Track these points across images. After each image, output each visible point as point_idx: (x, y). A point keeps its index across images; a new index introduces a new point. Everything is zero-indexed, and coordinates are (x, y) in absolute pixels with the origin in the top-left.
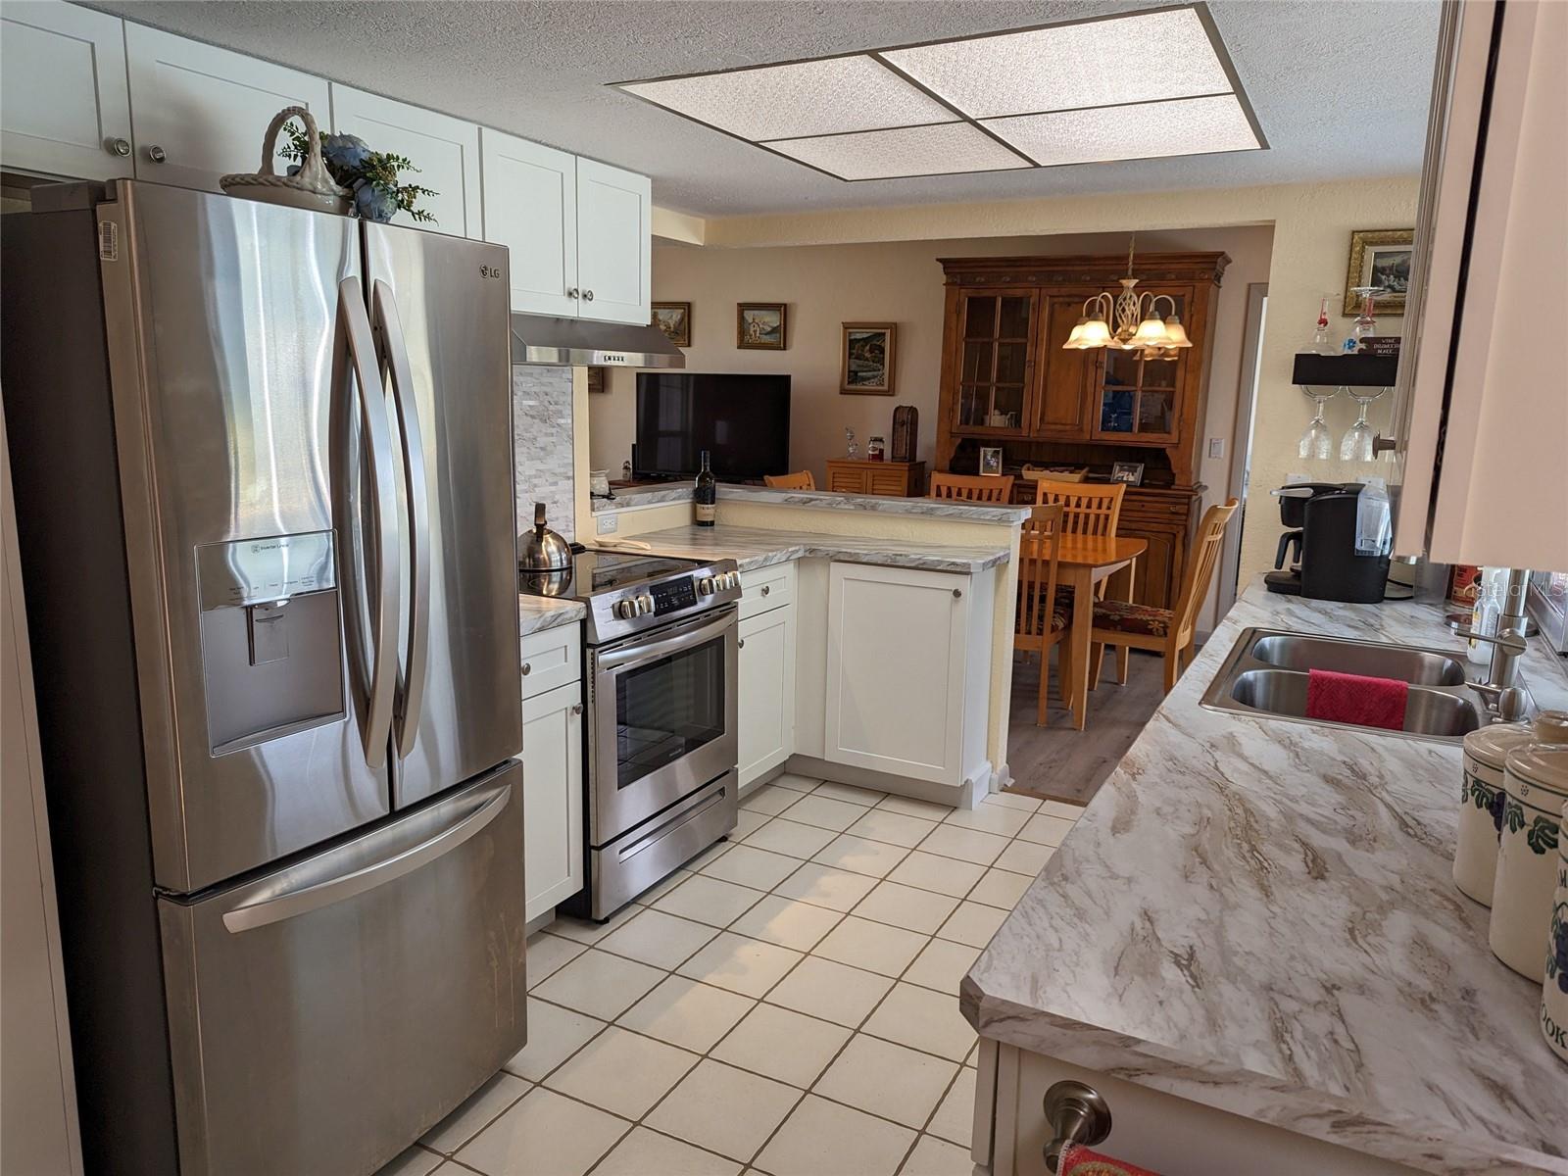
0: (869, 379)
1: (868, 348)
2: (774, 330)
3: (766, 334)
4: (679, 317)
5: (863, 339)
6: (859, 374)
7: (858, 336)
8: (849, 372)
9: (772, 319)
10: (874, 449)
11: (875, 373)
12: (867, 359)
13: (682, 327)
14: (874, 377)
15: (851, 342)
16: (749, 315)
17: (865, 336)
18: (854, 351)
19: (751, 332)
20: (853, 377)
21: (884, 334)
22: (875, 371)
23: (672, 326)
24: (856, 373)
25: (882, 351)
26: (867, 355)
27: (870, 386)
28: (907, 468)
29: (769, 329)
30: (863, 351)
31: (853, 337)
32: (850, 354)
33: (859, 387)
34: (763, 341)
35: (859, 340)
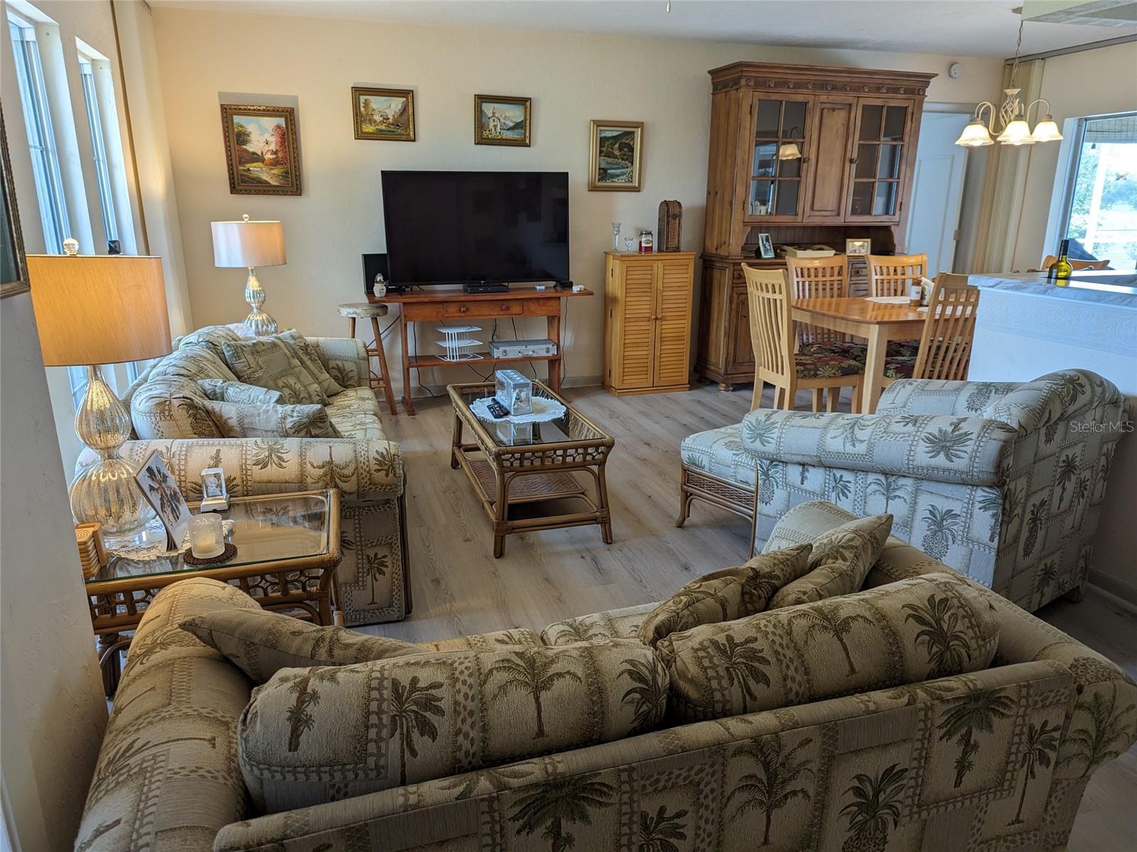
0: (618, 176)
1: (617, 145)
2: (518, 126)
3: (508, 130)
4: (400, 107)
5: (613, 137)
6: (609, 171)
7: (609, 134)
8: (600, 169)
9: (514, 114)
10: (648, 242)
11: (624, 170)
12: (616, 157)
13: (404, 117)
14: (623, 174)
15: (603, 141)
16: (488, 108)
17: (615, 134)
18: (604, 149)
19: (491, 126)
20: (603, 174)
21: (633, 133)
22: (623, 168)
23: (391, 117)
24: (605, 170)
25: (631, 149)
26: (617, 153)
27: (619, 182)
28: (693, 257)
29: (512, 125)
30: (612, 148)
31: (603, 135)
32: (601, 152)
33: (608, 183)
34: (504, 137)
35: (607, 139)
